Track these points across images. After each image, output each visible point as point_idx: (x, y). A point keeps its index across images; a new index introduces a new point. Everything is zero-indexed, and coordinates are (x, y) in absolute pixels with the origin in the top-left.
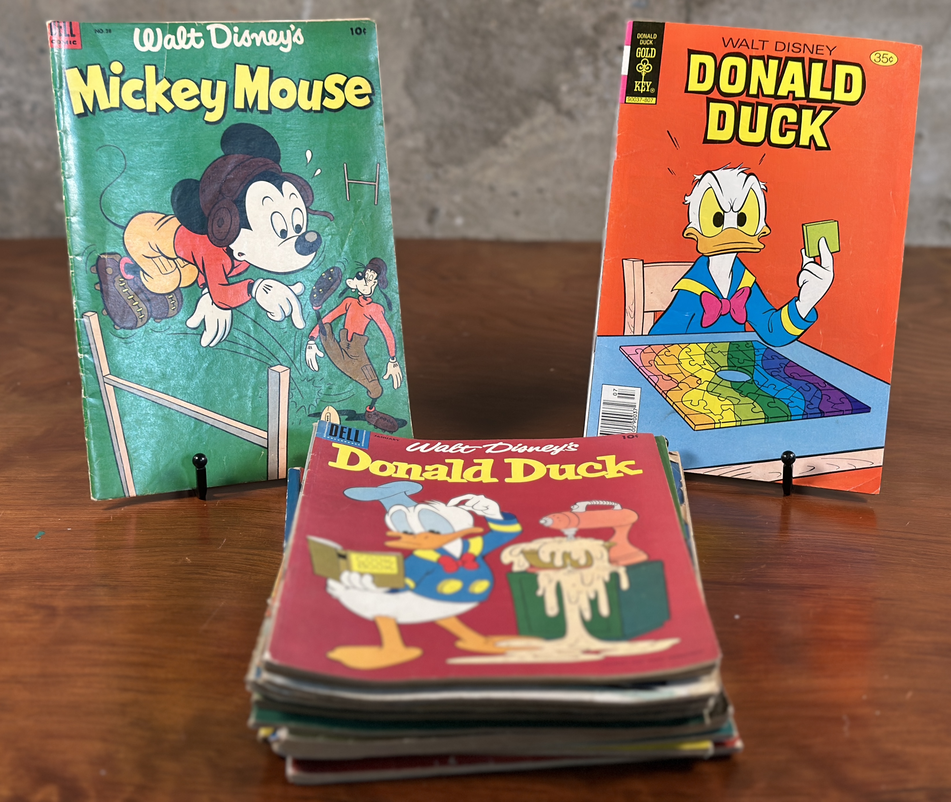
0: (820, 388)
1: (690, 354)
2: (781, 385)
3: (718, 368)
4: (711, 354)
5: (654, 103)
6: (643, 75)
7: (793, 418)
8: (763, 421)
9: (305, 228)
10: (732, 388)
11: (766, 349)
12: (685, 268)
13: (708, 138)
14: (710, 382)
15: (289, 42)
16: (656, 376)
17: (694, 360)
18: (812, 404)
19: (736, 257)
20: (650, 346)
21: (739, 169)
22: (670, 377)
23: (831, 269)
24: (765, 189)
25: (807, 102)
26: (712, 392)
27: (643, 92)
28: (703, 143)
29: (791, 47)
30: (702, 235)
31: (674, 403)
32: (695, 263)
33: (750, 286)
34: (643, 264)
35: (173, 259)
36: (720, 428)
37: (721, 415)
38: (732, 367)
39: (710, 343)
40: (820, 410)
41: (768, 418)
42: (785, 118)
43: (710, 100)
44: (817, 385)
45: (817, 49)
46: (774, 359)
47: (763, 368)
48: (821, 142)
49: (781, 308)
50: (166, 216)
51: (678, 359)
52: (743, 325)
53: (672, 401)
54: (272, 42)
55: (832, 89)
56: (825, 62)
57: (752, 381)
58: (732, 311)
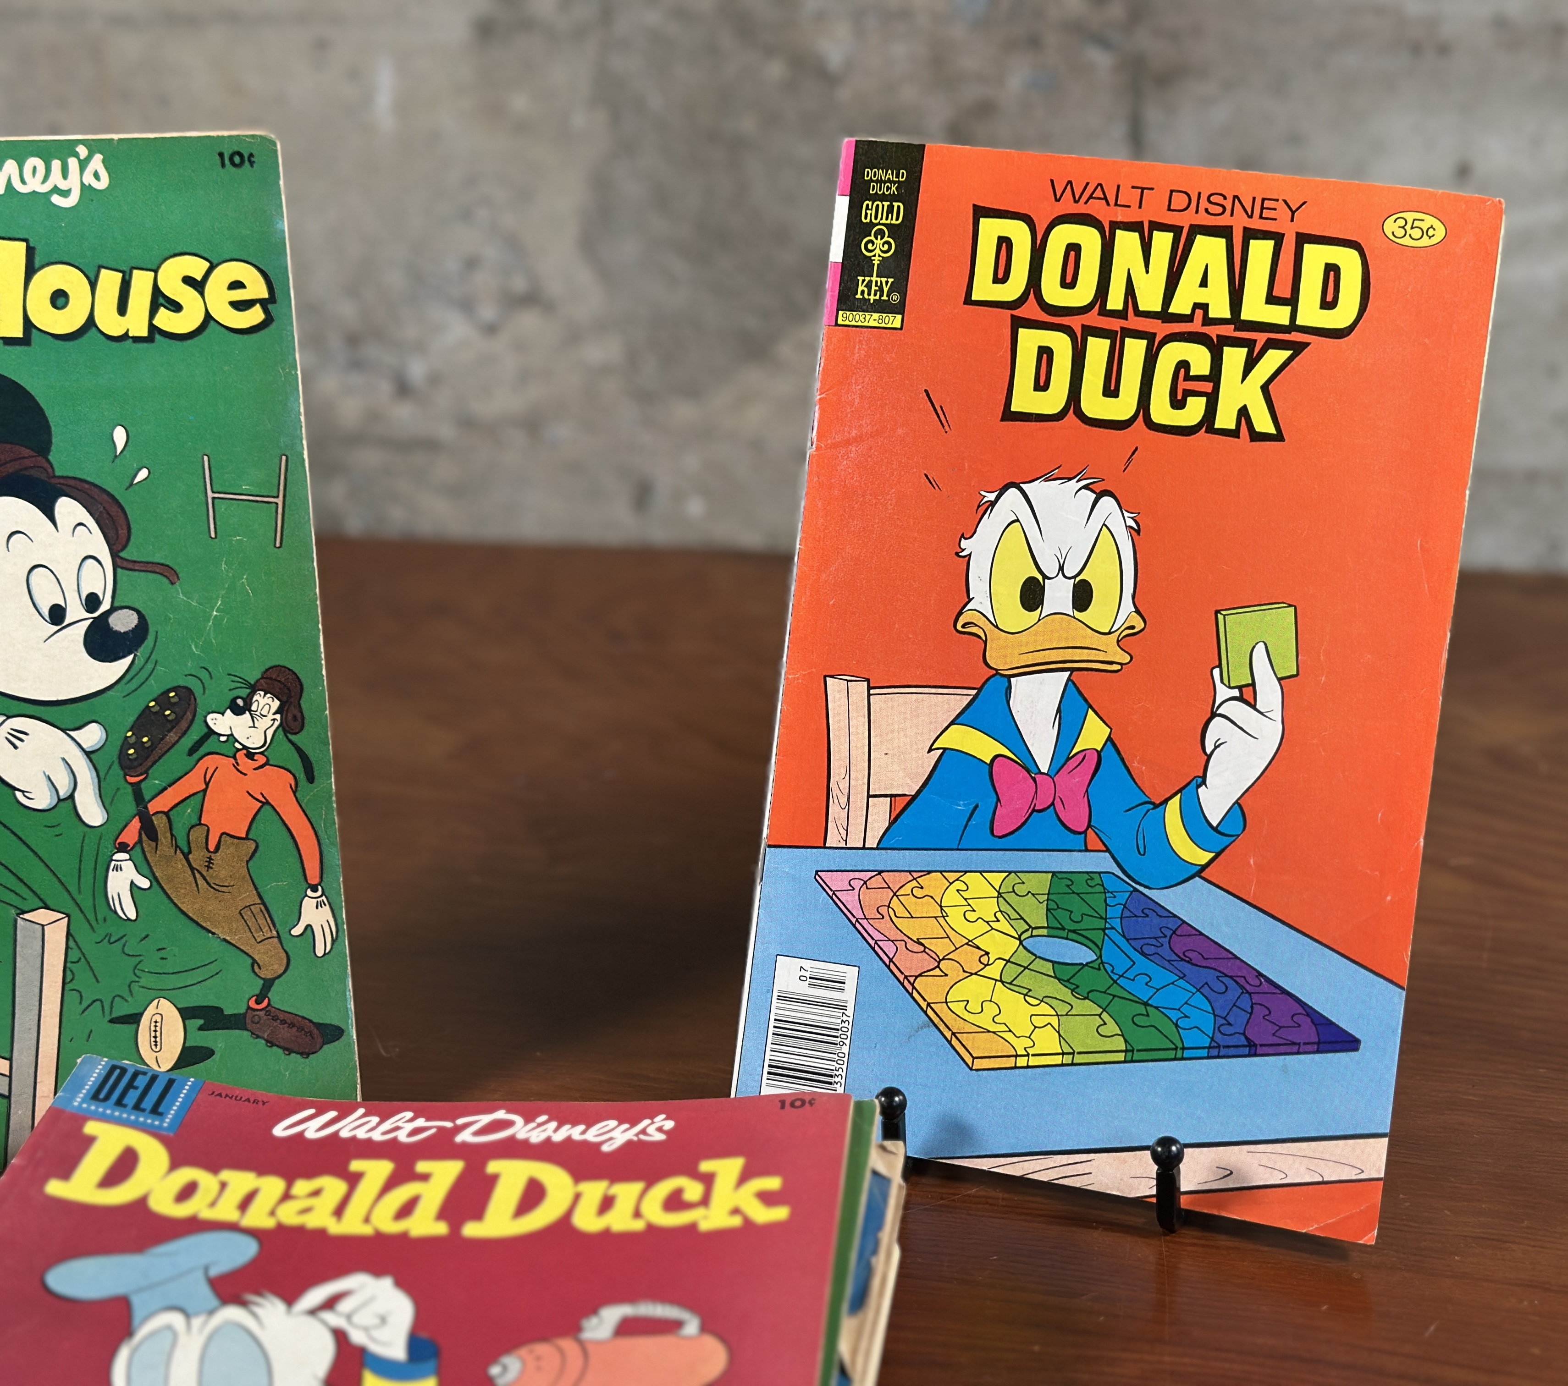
0: (1248, 987)
1: (965, 894)
2: (1162, 976)
3: (1027, 930)
4: (1011, 898)
5: (899, 326)
6: (876, 263)
7: (1187, 1054)
8: (1121, 1057)
9: (110, 600)
10: (1055, 977)
11: (1131, 892)
12: (958, 701)
13: (1013, 408)
14: (1008, 961)
15: (73, 183)
16: (892, 941)
17: (974, 911)
18: (1230, 1024)
19: (1069, 679)
20: (880, 872)
21: (1078, 481)
22: (922, 944)
23: (1277, 715)
24: (1136, 528)
25: (1235, 330)
26: (1011, 983)
27: (874, 300)
28: (1002, 420)
29: (1204, 204)
30: (997, 627)
31: (928, 1005)
32: (980, 690)
33: (1099, 749)
34: (869, 688)
36: (1028, 1067)
37: (1029, 1037)
38: (1056, 929)
39: (1010, 872)
40: (1247, 1038)
41: (1132, 1051)
42: (1183, 365)
43: (1018, 323)
44: (1242, 981)
45: (1262, 208)
46: (1147, 916)
47: (1124, 936)
48: (1263, 423)
49: (1166, 801)
51: (941, 906)
52: (1083, 835)
53: (925, 1000)
54: (34, 185)
55: (1292, 301)
56: (1278, 238)
57: (1099, 965)
58: (1057, 802)
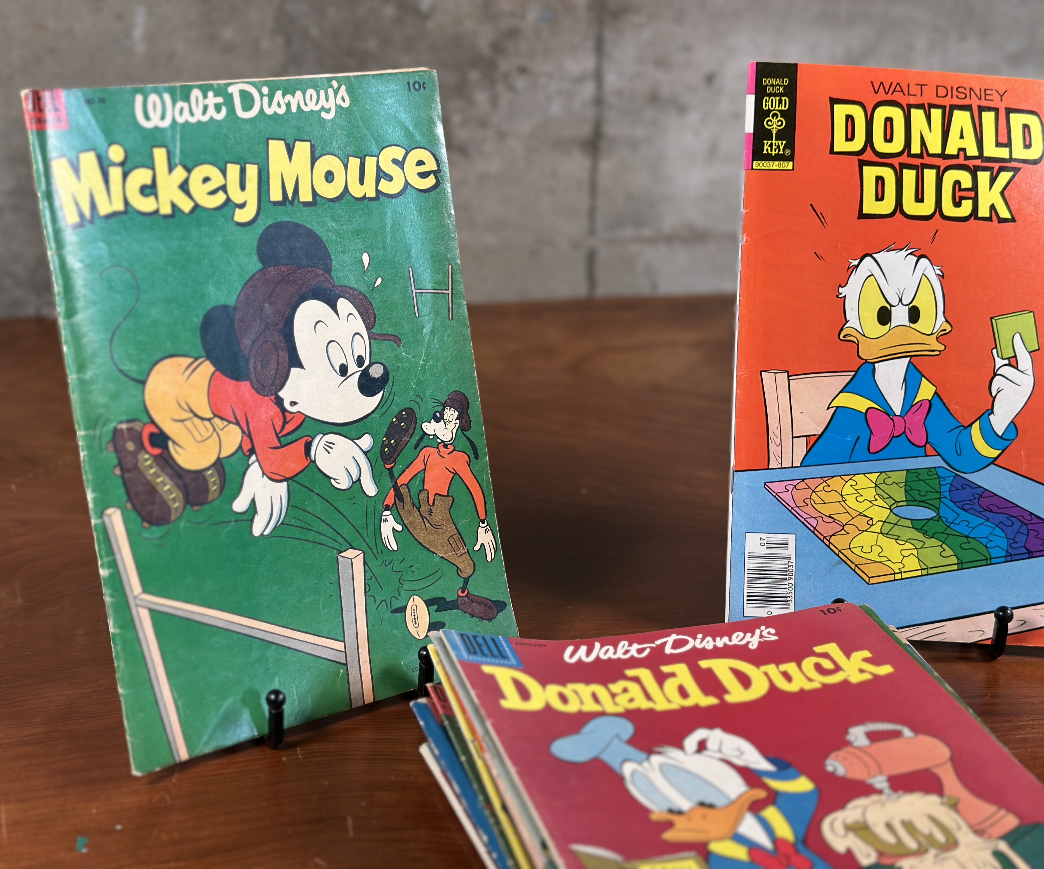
0: (1025, 521)
1: (856, 487)
2: (975, 520)
3: (894, 504)
4: (883, 486)
5: (791, 168)
6: (774, 132)
7: (993, 561)
8: (955, 567)
10: (913, 528)
11: (954, 477)
12: (844, 379)
13: (864, 212)
14: (884, 522)
15: (331, 104)
16: (814, 518)
17: (862, 496)
18: (1016, 542)
19: (910, 362)
20: (803, 480)
21: (906, 250)
22: (833, 518)
23: (1030, 372)
24: (941, 274)
25: (982, 162)
26: (887, 534)
27: (775, 154)
28: (858, 218)
29: (955, 93)
30: (864, 336)
31: (840, 551)
32: (857, 372)
33: (930, 399)
34: (789, 376)
35: (209, 420)
36: (902, 579)
37: (901, 563)
38: (911, 501)
39: (881, 473)
40: (1027, 549)
41: (962, 563)
42: (957, 183)
43: (862, 163)
44: (1021, 518)
45: (986, 95)
46: (964, 488)
47: (952, 501)
48: (1004, 213)
49: (971, 425)
50: (196, 359)
51: (842, 495)
52: (923, 448)
53: (837, 549)
54: (312, 106)
55: (1008, 145)
56: (996, 110)
57: (939, 518)
58: (907, 431)
